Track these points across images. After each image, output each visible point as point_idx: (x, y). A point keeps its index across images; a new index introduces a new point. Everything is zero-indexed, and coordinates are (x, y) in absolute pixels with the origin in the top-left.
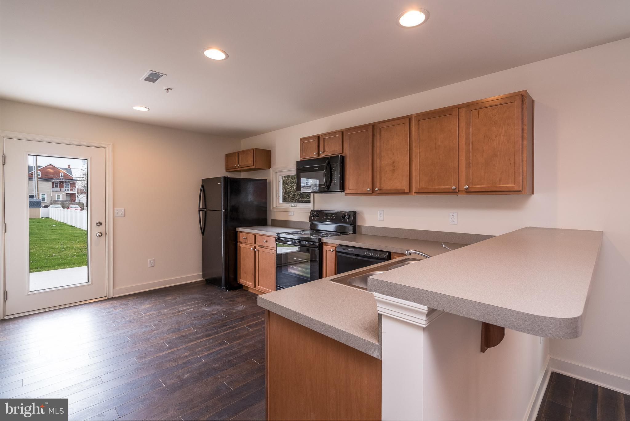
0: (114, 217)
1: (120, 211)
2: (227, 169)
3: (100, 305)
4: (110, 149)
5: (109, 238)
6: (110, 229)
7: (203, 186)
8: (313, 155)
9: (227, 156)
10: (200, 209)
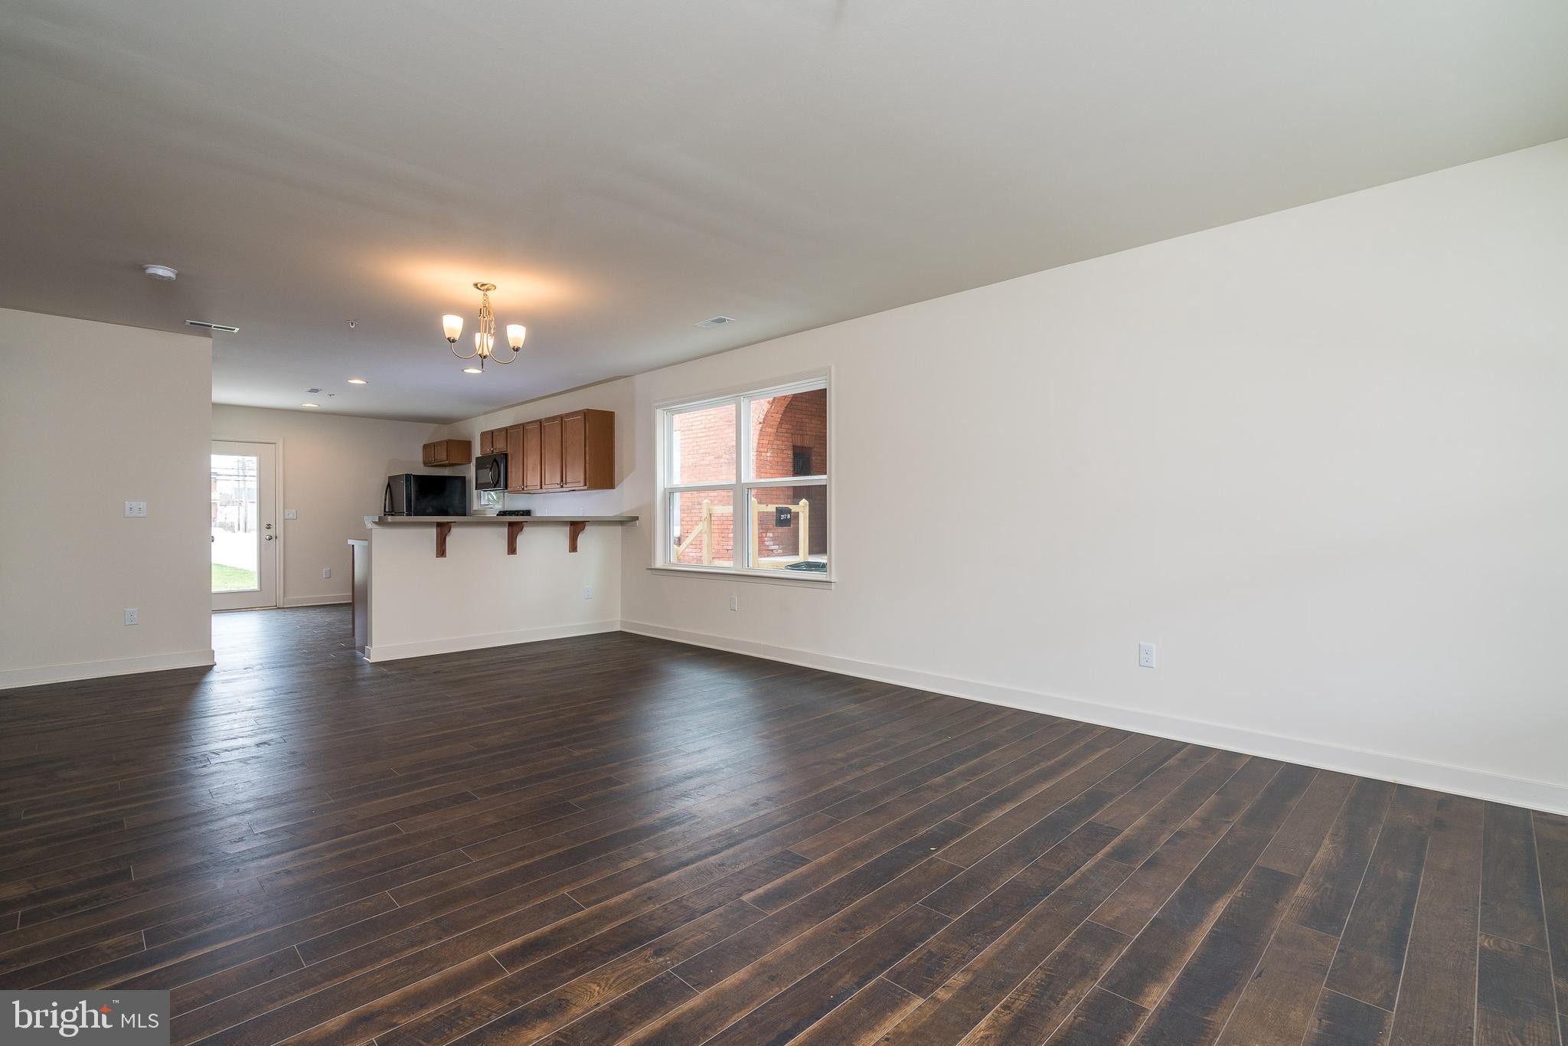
0: (285, 519)
1: (291, 513)
2: (426, 463)
3: (273, 613)
4: (280, 444)
5: (280, 542)
6: (280, 533)
7: (389, 485)
8: (488, 450)
9: (425, 447)
10: (385, 511)
